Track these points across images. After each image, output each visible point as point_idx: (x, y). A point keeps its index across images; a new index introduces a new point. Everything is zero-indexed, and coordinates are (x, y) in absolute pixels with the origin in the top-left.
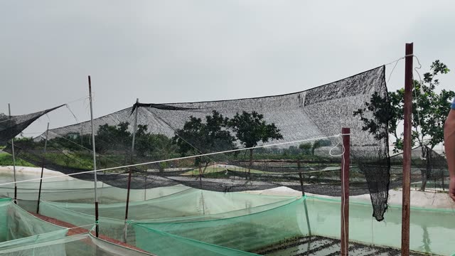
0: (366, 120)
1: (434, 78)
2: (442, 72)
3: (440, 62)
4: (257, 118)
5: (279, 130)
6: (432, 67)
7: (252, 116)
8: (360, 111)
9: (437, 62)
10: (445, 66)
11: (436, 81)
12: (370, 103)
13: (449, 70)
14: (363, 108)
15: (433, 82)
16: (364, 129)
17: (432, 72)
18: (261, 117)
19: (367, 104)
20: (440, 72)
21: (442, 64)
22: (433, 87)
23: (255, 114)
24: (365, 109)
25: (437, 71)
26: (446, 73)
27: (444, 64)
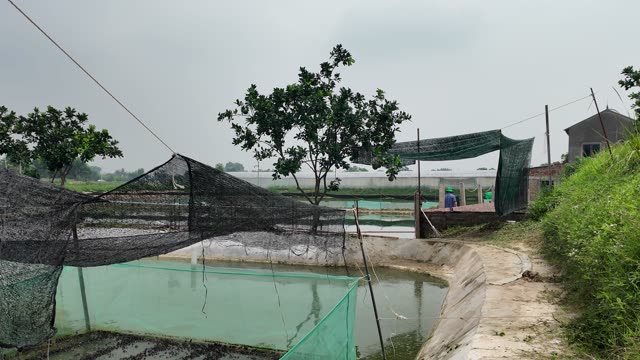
0: (238, 128)
1: (335, 71)
2: (345, 63)
3: (344, 48)
4: (74, 118)
5: (116, 142)
6: (333, 54)
7: (64, 115)
8: (229, 114)
9: (339, 46)
10: (349, 55)
11: (337, 75)
12: (244, 102)
13: (354, 61)
14: (233, 110)
15: (333, 77)
16: (236, 142)
17: (331, 62)
18: (83, 118)
19: (238, 103)
20: (341, 62)
21: (345, 51)
22: (333, 84)
23: (70, 113)
24: (236, 111)
25: (338, 60)
26: (349, 64)
27: (349, 51)
